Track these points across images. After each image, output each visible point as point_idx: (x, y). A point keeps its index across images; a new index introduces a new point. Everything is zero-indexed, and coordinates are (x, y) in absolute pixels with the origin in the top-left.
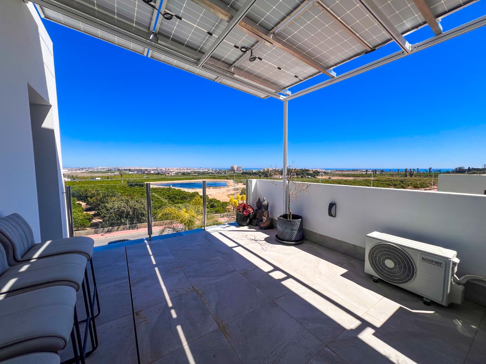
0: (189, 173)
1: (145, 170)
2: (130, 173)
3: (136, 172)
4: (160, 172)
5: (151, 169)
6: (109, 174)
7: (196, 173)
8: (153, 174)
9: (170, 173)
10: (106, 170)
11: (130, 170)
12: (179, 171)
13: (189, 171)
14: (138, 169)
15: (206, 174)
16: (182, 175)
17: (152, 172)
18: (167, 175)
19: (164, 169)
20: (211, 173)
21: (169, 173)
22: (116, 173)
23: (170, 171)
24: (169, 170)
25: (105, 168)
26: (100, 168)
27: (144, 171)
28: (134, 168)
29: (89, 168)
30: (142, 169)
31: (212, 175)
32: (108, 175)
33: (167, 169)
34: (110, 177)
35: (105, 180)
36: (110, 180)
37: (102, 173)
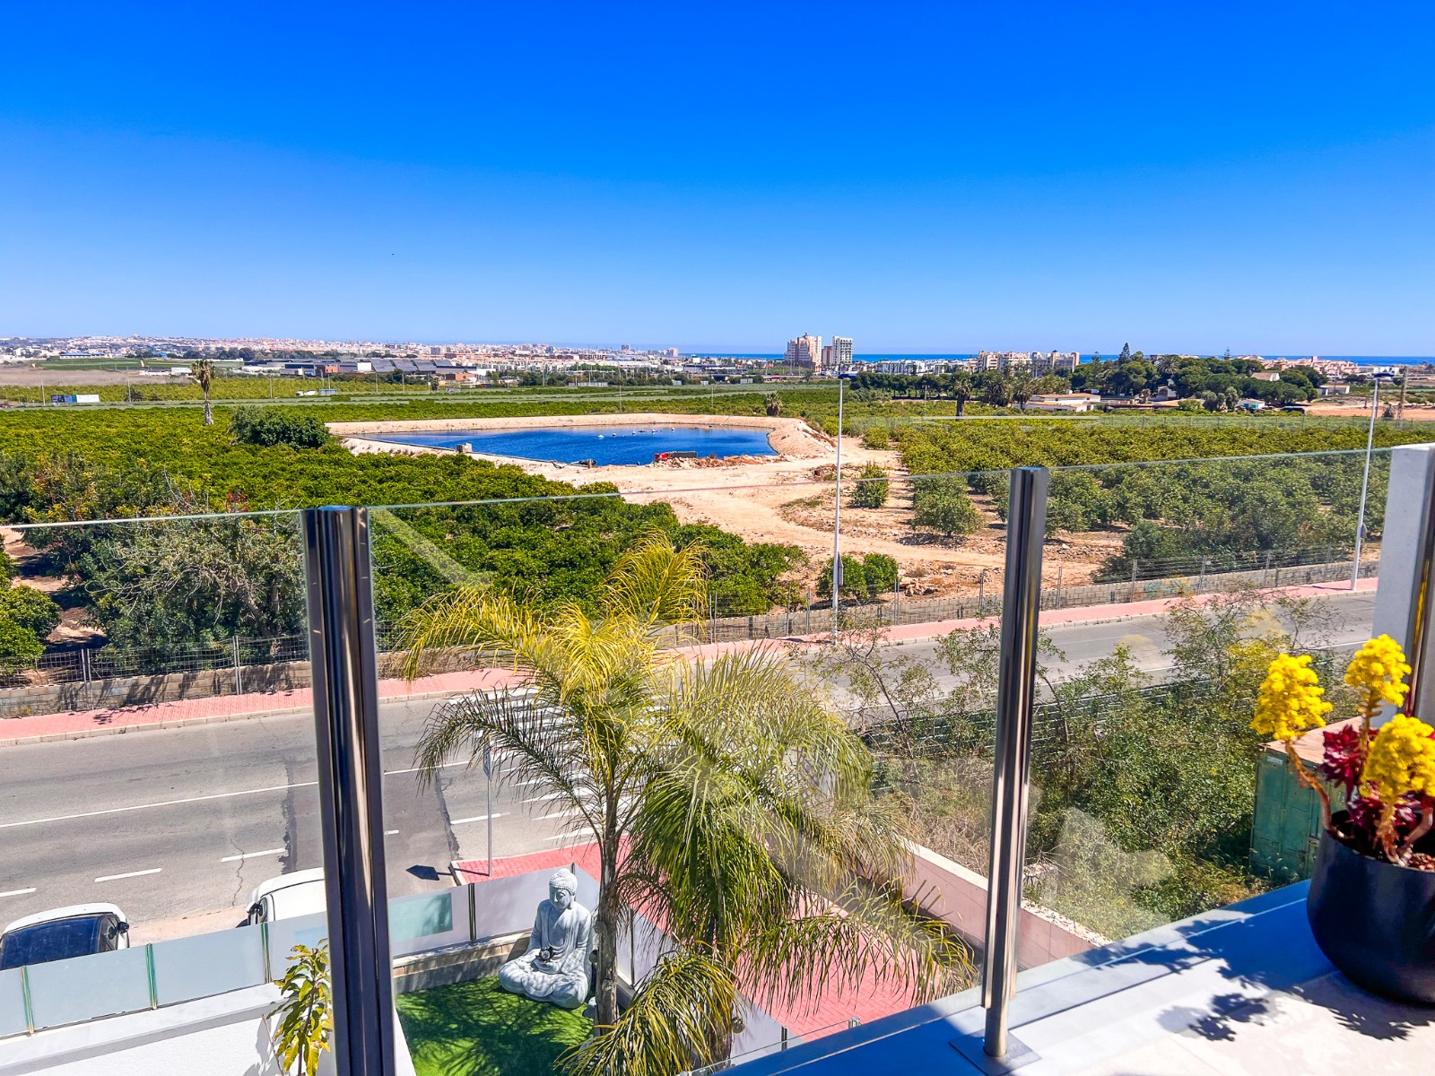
0: (560, 379)
1: (327, 354)
2: (252, 369)
3: (278, 367)
4: (406, 367)
5: (354, 349)
6: (143, 373)
7: (596, 377)
8: (367, 378)
9: (459, 375)
10: (124, 351)
11: (248, 356)
12: (506, 363)
13: (559, 364)
14: (291, 348)
15: (653, 382)
16: (521, 385)
17: (364, 368)
18: (442, 383)
19: (424, 353)
20: (680, 377)
21: (451, 377)
22: (176, 371)
23: (459, 366)
24: (455, 356)
25: (119, 341)
26: (97, 340)
27: (319, 362)
28: (267, 347)
29: (40, 343)
30: (309, 348)
31: (684, 392)
32: (135, 381)
33: (444, 351)
34: (146, 393)
35: (122, 406)
36: (147, 406)
37: (104, 368)
